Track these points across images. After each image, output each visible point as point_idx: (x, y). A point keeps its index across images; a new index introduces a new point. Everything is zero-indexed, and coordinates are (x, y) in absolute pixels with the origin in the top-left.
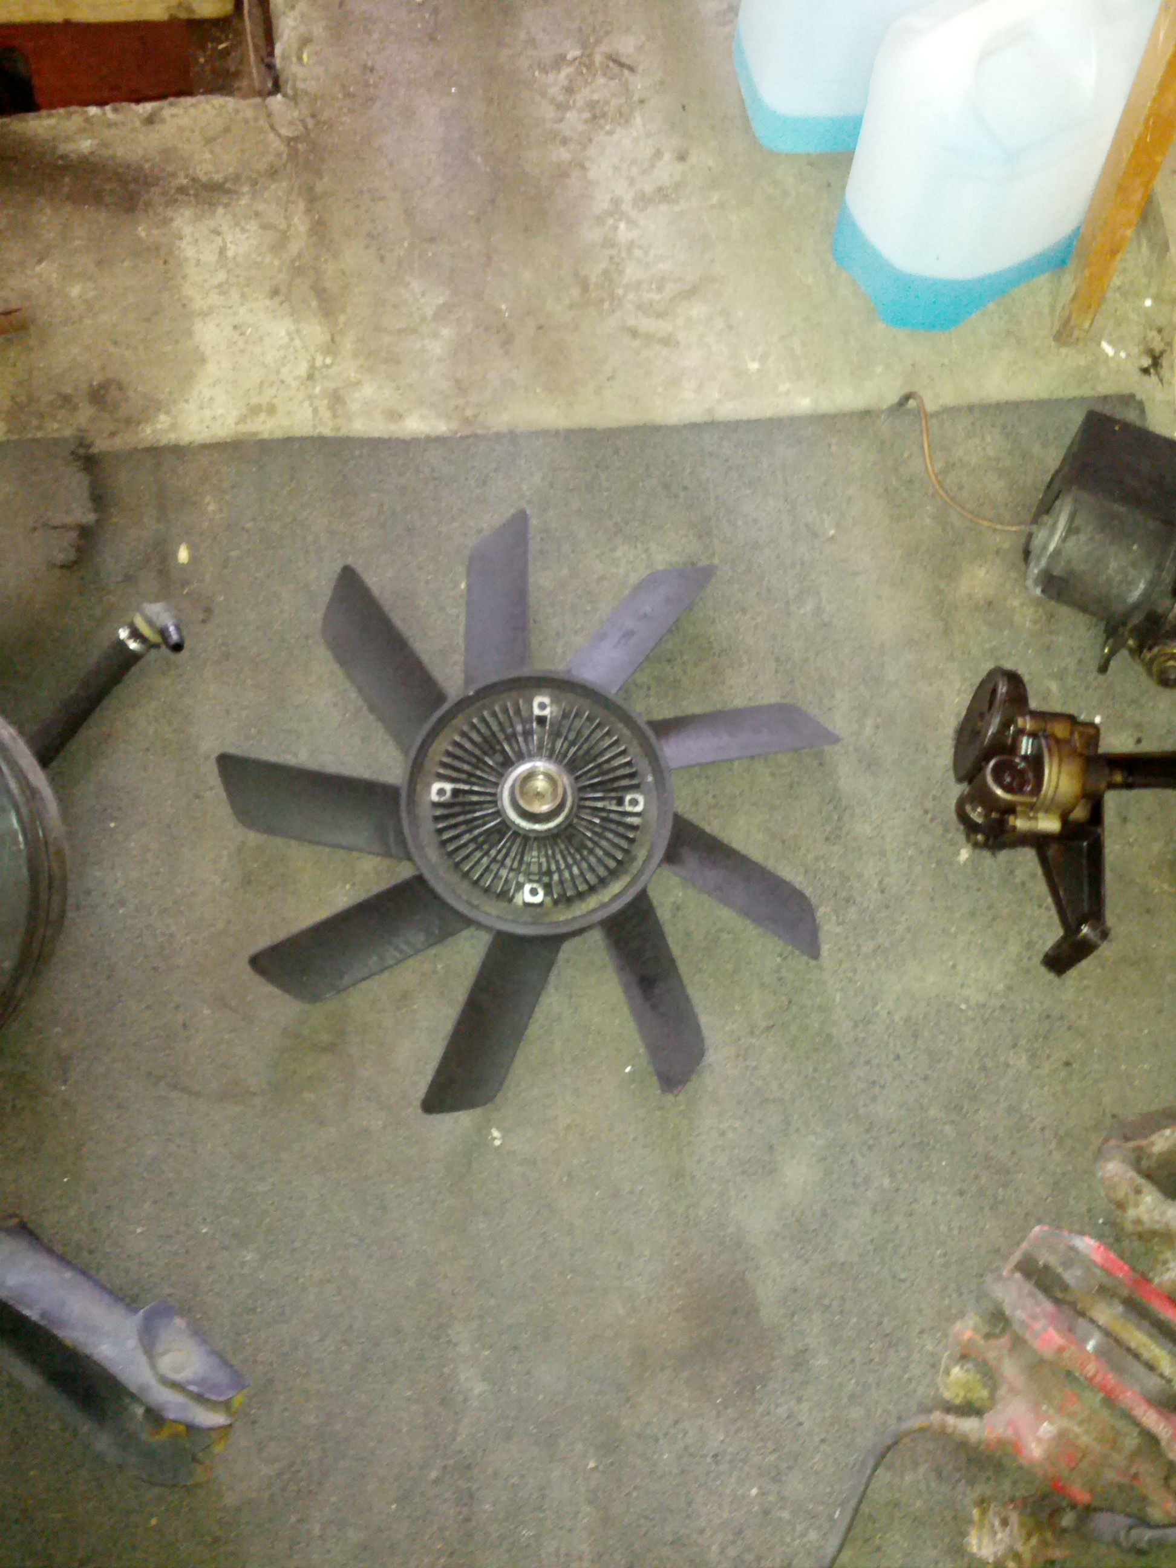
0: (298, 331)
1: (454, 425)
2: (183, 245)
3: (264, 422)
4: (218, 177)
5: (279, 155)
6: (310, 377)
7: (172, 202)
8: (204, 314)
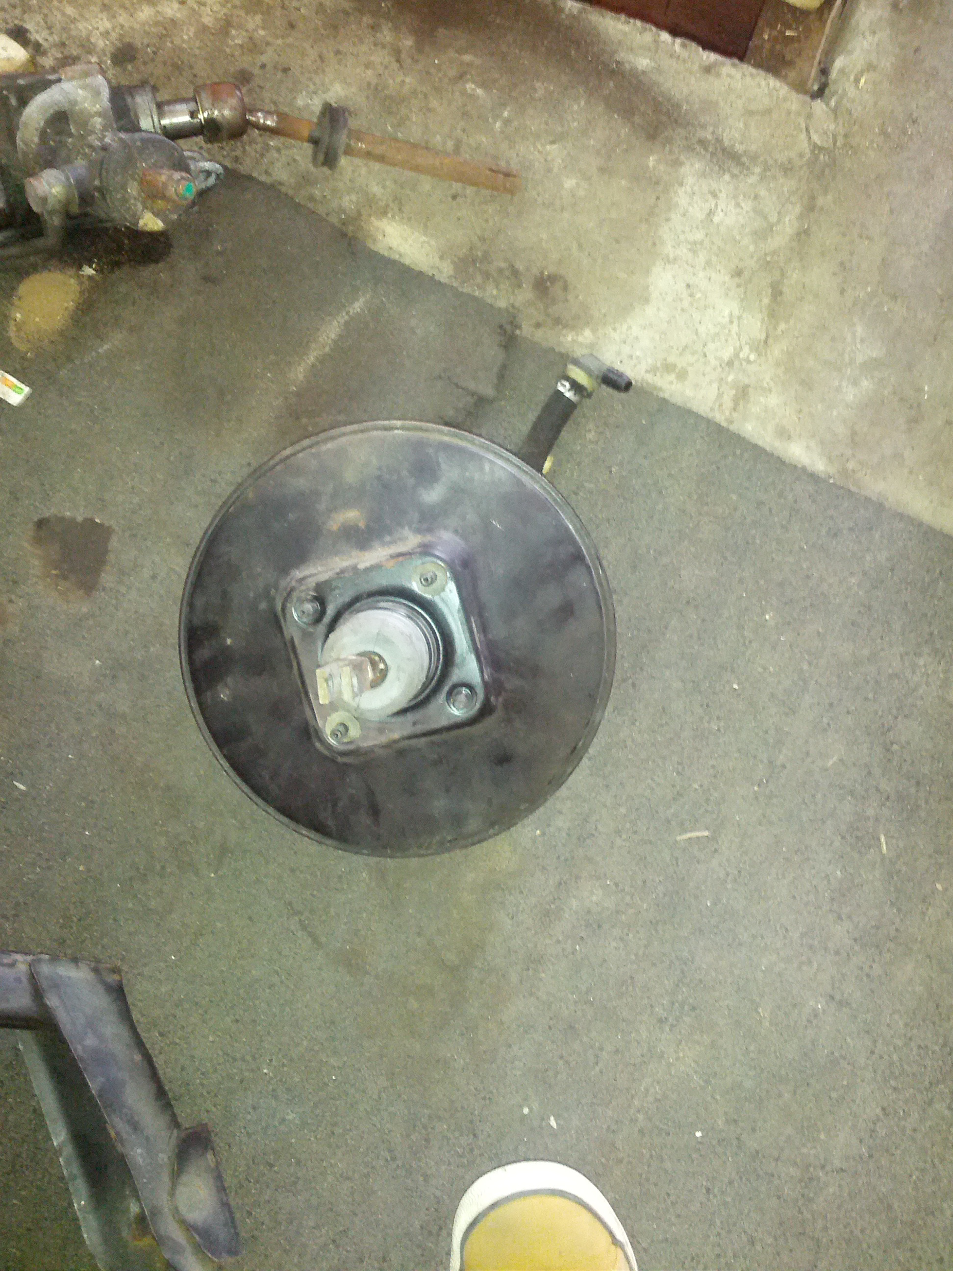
0: (739, 318)
1: (832, 470)
2: (681, 191)
3: (671, 383)
4: (739, 148)
5: (801, 156)
6: (730, 363)
7: (690, 149)
8: (669, 261)
